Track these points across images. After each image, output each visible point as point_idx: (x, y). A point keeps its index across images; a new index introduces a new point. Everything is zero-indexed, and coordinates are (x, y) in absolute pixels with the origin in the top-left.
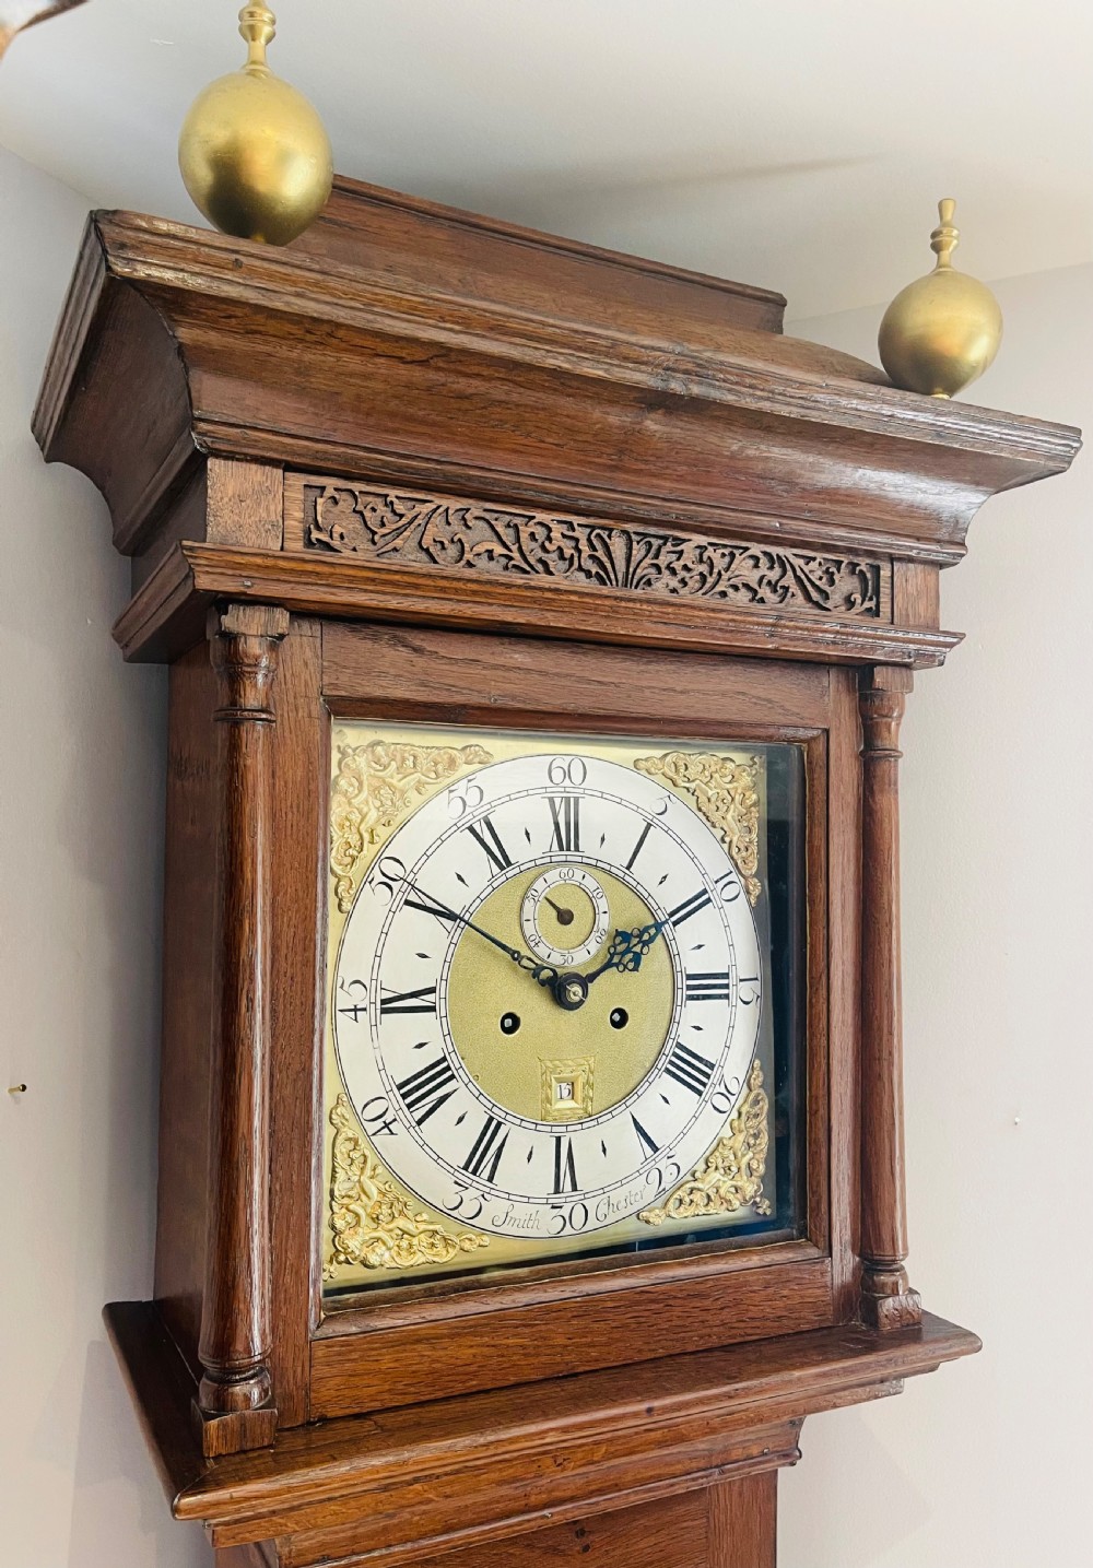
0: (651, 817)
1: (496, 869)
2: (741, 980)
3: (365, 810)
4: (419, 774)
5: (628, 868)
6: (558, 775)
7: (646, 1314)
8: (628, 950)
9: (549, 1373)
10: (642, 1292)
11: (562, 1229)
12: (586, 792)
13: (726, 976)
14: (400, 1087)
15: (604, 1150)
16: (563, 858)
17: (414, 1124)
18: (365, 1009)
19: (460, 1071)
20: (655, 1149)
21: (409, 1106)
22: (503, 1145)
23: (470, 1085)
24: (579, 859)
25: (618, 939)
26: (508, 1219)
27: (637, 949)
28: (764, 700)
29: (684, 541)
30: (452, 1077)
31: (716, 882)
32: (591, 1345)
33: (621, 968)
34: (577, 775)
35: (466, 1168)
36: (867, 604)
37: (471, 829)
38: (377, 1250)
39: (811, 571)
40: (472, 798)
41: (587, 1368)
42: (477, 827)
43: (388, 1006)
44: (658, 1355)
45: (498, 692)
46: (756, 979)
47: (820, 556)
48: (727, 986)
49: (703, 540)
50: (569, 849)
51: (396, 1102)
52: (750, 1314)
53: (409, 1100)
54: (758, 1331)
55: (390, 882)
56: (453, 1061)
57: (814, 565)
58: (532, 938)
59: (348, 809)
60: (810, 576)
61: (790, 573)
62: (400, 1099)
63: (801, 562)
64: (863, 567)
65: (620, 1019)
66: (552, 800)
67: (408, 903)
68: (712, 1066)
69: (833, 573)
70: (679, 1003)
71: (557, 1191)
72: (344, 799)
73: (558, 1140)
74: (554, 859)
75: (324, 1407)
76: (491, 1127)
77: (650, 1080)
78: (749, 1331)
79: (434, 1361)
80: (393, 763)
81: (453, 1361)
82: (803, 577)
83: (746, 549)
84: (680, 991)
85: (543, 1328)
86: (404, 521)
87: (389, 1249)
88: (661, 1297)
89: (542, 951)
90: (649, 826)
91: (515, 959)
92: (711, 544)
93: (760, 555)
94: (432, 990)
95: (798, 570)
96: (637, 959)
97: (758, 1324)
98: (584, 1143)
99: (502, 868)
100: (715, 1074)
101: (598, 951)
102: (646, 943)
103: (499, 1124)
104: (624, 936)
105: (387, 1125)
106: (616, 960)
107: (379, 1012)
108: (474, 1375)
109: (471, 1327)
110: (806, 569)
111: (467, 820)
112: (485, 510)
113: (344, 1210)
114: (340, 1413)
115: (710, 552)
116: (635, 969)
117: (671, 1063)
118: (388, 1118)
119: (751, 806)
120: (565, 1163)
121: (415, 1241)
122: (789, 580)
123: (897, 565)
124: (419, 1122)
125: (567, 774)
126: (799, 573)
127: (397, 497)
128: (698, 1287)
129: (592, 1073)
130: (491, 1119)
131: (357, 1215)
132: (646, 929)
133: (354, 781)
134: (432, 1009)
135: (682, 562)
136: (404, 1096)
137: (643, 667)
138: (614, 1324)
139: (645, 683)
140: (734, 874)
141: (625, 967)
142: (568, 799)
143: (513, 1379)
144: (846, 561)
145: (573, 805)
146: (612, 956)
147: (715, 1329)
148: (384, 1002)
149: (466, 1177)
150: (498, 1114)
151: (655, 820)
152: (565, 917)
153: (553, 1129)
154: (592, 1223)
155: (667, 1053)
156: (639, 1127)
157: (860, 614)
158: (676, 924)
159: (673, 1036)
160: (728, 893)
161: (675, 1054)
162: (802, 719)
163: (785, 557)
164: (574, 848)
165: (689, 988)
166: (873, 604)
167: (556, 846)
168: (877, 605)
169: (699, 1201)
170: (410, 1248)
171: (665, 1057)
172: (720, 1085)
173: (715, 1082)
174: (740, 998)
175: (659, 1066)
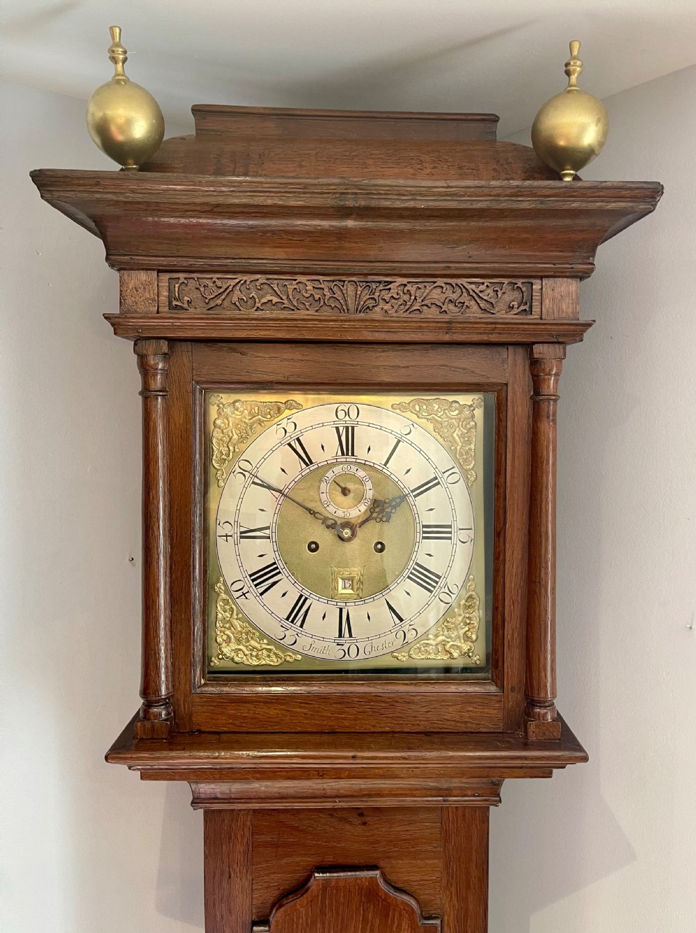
0: (400, 437)
1: (304, 466)
2: (460, 529)
3: (231, 435)
4: (260, 417)
5: (385, 465)
6: (341, 414)
7: (379, 708)
8: (382, 511)
9: (320, 729)
10: (376, 696)
11: (344, 656)
12: (359, 423)
13: (450, 527)
14: (251, 576)
15: (369, 618)
16: (345, 460)
17: (259, 595)
18: (231, 536)
19: (284, 570)
20: (401, 620)
21: (256, 586)
22: (308, 609)
23: (289, 577)
24: (354, 460)
25: (375, 505)
26: (312, 648)
27: (389, 510)
28: (460, 368)
29: (391, 282)
30: (279, 573)
31: (444, 473)
32: (345, 719)
33: (378, 520)
34: (353, 413)
35: (287, 619)
36: (522, 308)
37: (290, 445)
38: (239, 655)
39: (481, 291)
40: (290, 428)
41: (342, 730)
42: (293, 443)
43: (244, 535)
44: (385, 730)
45: (290, 374)
46: (471, 529)
47: (487, 281)
48: (450, 533)
49: (405, 281)
50: (347, 455)
51: (249, 583)
52: (446, 717)
53: (255, 583)
54: (452, 728)
55: (244, 472)
56: (280, 564)
57: (482, 287)
58: (325, 503)
59: (222, 435)
60: (480, 295)
61: (465, 294)
62: (251, 582)
63: (473, 286)
64: (520, 285)
65: (380, 548)
66: (337, 429)
67: (254, 483)
68: (439, 577)
69: (497, 291)
70: (418, 541)
71: (340, 636)
72: (220, 431)
73: (341, 610)
74: (338, 460)
75: (200, 726)
76: (301, 600)
77: (398, 582)
78: (445, 726)
79: (255, 713)
80: (245, 411)
81: (267, 715)
82: (474, 295)
83: (434, 282)
84: (418, 534)
85: (316, 706)
86: (222, 290)
87: (246, 655)
88: (388, 700)
89: (331, 509)
90: (399, 442)
91: (311, 514)
92: (408, 282)
93: (443, 285)
94: (267, 528)
95: (471, 291)
96: (388, 516)
98: (357, 613)
99: (307, 465)
100: (442, 582)
101: (366, 510)
102: (395, 507)
103: (306, 599)
104: (379, 503)
105: (244, 594)
106: (374, 515)
107: (239, 538)
108: (278, 723)
109: (275, 699)
110: (477, 291)
111: (287, 440)
112: (267, 279)
113: (222, 634)
114: (207, 730)
115: (409, 287)
116: (387, 521)
117: (411, 573)
118: (245, 590)
119: (470, 428)
120: (344, 624)
121: (260, 653)
122: (465, 298)
123: (545, 281)
124: (261, 594)
125: (347, 414)
126: (472, 293)
127: (218, 278)
128: (411, 697)
129: (362, 575)
130: (301, 596)
131: (228, 636)
132: (394, 499)
133: (225, 420)
134: (268, 537)
135: (390, 295)
136: (253, 580)
138: (359, 710)
139: (380, 364)
140: (456, 468)
141: (381, 520)
142: (347, 428)
143: (299, 729)
144: (507, 282)
145: (350, 431)
146: (372, 513)
147: (423, 723)
148: (241, 533)
149: (288, 624)
150: (306, 594)
151: (402, 438)
152: (345, 492)
153: (338, 604)
154: (361, 655)
155: (409, 568)
156: (390, 607)
157: (515, 314)
158: (415, 496)
159: (413, 559)
160: (451, 479)
161: (414, 569)
162: (488, 378)
163: (462, 284)
164: (350, 454)
165: (424, 532)
166: (527, 307)
167: (340, 453)
168: (531, 307)
169: (431, 651)
170: (257, 656)
171: (407, 570)
172: (445, 587)
173: (441, 586)
174: (459, 540)
175: (404, 575)
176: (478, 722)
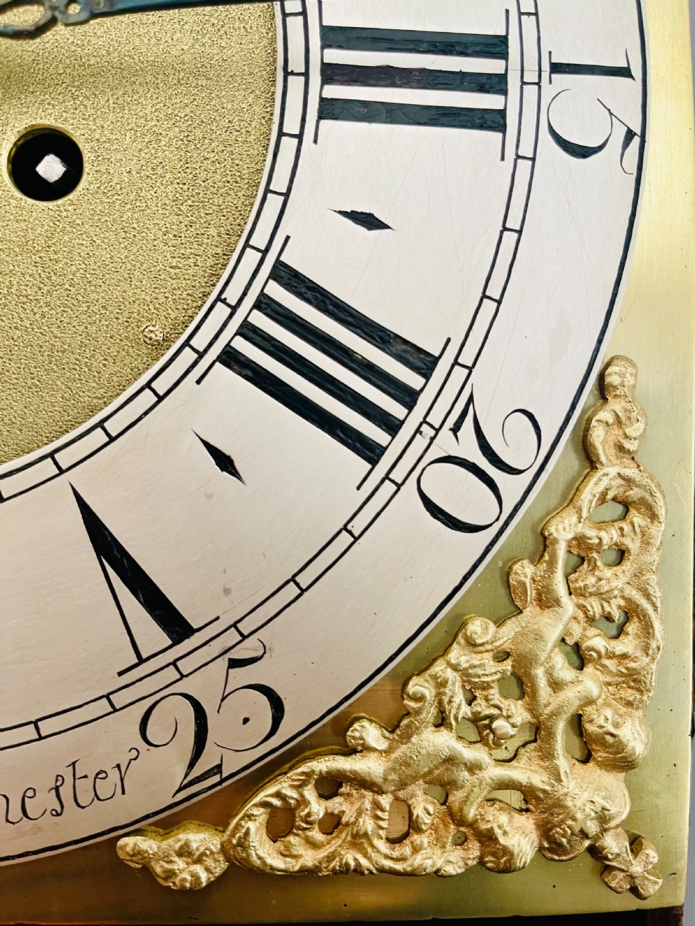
13: (495, 46)
46: (625, 72)
68: (425, 363)
70: (292, 126)
77: (161, 385)
117: (248, 331)
155: (232, 295)
159: (260, 240)
161: (265, 304)
165: (332, 73)
169: (368, 824)
171: (221, 312)
172: (456, 429)
173: (435, 419)
174: (552, 132)
175: (200, 342)
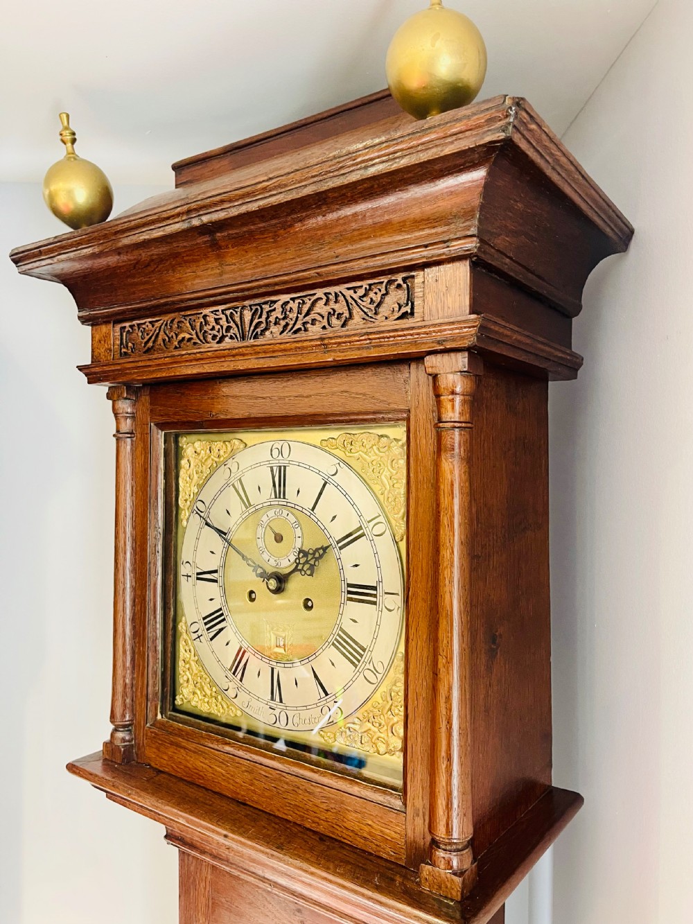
0: (327, 477)
1: (244, 508)
2: (386, 593)
3: (192, 476)
4: (212, 457)
5: (313, 509)
6: (275, 453)
8: (307, 562)
10: (280, 774)
11: (275, 723)
12: (291, 462)
13: (374, 588)
14: (203, 619)
15: (296, 684)
16: (277, 503)
17: (209, 640)
18: (190, 576)
19: (228, 617)
20: (327, 694)
21: (208, 629)
22: (245, 665)
23: (232, 626)
24: (285, 504)
25: (301, 555)
26: (249, 706)
27: (312, 562)
28: (361, 394)
30: (224, 620)
31: (369, 522)
32: (254, 792)
33: (303, 573)
34: (286, 452)
35: (230, 670)
36: (403, 310)
37: (234, 486)
38: (195, 698)
39: (360, 296)
40: (235, 469)
42: (236, 485)
43: (199, 576)
46: (398, 595)
47: (365, 283)
48: (376, 596)
49: (287, 297)
50: (280, 498)
51: (201, 626)
52: (346, 825)
53: (207, 626)
54: (351, 840)
55: (200, 513)
56: (224, 611)
57: (360, 292)
58: (261, 549)
59: (186, 475)
60: (360, 300)
62: (204, 625)
63: (351, 292)
64: (400, 281)
65: (309, 605)
66: (272, 469)
67: (207, 524)
68: (364, 650)
70: (343, 602)
71: (272, 698)
72: (185, 471)
73: (273, 670)
74: (272, 503)
75: (151, 760)
76: (241, 653)
77: (324, 648)
78: (345, 836)
79: (186, 761)
80: (202, 451)
81: (195, 765)
82: (353, 302)
83: (314, 295)
84: (343, 594)
85: (230, 769)
86: (152, 333)
87: (200, 700)
88: (290, 783)
89: (265, 557)
90: (325, 484)
91: (245, 560)
92: (291, 299)
93: (323, 295)
94: (216, 571)
95: (348, 298)
96: (312, 568)
97: (351, 834)
98: (286, 676)
99: (246, 508)
100: (367, 655)
102: (317, 559)
103: (245, 651)
104: (306, 554)
105: (199, 637)
106: (300, 567)
107: (195, 579)
110: (355, 296)
111: (232, 481)
113: (184, 673)
115: (291, 304)
116: (311, 575)
117: (336, 640)
118: (199, 633)
119: (397, 469)
120: (276, 686)
121: (210, 700)
123: (428, 271)
124: (211, 639)
125: (281, 453)
126: (350, 300)
130: (241, 647)
131: (188, 678)
132: (317, 550)
134: (216, 581)
135: (275, 316)
136: (206, 624)
137: (285, 384)
138: (265, 786)
139: (286, 395)
140: (382, 517)
141: (306, 573)
142: (280, 467)
144: (386, 281)
145: (282, 471)
146: (298, 564)
147: (322, 822)
148: (198, 574)
149: (230, 675)
150: (245, 646)
151: (329, 479)
152: (279, 538)
153: (271, 663)
154: (290, 726)
155: (334, 633)
156: (316, 676)
157: (398, 319)
158: (341, 548)
159: (338, 623)
160: (377, 530)
161: (339, 635)
162: (389, 404)
163: (340, 292)
164: (282, 497)
165: (349, 592)
166: (408, 309)
167: (273, 496)
168: (412, 308)
169: (356, 738)
170: (208, 702)
171: (332, 636)
172: (369, 663)
173: (366, 661)
174: (386, 608)
175: (329, 641)
176: (378, 843)
